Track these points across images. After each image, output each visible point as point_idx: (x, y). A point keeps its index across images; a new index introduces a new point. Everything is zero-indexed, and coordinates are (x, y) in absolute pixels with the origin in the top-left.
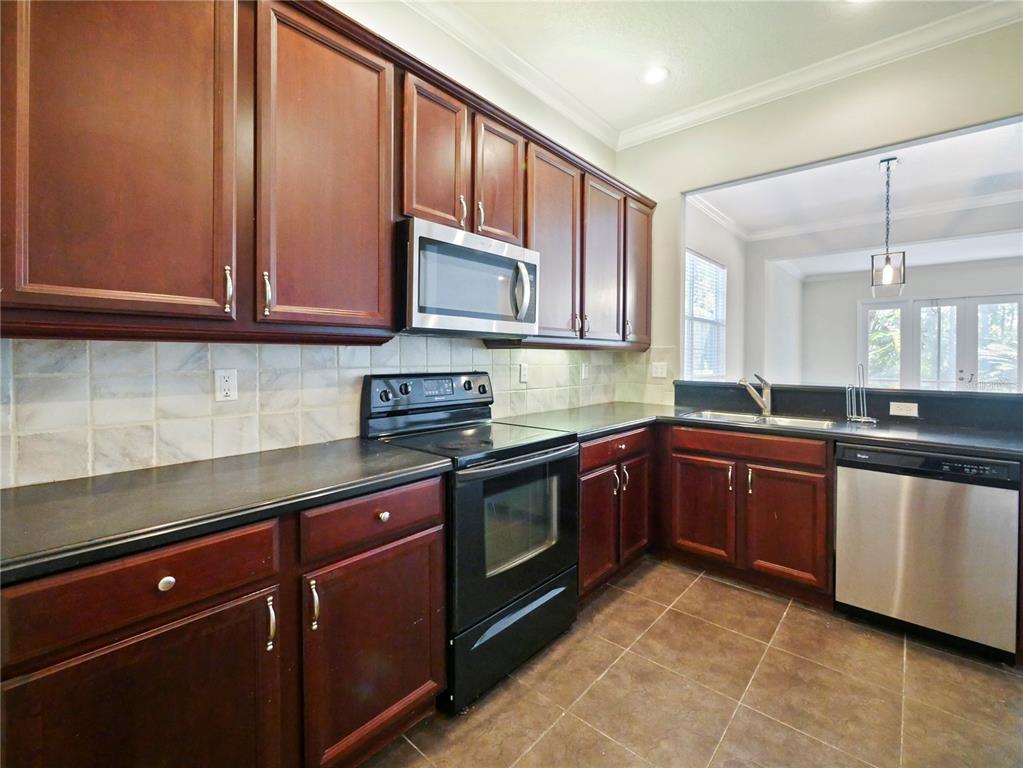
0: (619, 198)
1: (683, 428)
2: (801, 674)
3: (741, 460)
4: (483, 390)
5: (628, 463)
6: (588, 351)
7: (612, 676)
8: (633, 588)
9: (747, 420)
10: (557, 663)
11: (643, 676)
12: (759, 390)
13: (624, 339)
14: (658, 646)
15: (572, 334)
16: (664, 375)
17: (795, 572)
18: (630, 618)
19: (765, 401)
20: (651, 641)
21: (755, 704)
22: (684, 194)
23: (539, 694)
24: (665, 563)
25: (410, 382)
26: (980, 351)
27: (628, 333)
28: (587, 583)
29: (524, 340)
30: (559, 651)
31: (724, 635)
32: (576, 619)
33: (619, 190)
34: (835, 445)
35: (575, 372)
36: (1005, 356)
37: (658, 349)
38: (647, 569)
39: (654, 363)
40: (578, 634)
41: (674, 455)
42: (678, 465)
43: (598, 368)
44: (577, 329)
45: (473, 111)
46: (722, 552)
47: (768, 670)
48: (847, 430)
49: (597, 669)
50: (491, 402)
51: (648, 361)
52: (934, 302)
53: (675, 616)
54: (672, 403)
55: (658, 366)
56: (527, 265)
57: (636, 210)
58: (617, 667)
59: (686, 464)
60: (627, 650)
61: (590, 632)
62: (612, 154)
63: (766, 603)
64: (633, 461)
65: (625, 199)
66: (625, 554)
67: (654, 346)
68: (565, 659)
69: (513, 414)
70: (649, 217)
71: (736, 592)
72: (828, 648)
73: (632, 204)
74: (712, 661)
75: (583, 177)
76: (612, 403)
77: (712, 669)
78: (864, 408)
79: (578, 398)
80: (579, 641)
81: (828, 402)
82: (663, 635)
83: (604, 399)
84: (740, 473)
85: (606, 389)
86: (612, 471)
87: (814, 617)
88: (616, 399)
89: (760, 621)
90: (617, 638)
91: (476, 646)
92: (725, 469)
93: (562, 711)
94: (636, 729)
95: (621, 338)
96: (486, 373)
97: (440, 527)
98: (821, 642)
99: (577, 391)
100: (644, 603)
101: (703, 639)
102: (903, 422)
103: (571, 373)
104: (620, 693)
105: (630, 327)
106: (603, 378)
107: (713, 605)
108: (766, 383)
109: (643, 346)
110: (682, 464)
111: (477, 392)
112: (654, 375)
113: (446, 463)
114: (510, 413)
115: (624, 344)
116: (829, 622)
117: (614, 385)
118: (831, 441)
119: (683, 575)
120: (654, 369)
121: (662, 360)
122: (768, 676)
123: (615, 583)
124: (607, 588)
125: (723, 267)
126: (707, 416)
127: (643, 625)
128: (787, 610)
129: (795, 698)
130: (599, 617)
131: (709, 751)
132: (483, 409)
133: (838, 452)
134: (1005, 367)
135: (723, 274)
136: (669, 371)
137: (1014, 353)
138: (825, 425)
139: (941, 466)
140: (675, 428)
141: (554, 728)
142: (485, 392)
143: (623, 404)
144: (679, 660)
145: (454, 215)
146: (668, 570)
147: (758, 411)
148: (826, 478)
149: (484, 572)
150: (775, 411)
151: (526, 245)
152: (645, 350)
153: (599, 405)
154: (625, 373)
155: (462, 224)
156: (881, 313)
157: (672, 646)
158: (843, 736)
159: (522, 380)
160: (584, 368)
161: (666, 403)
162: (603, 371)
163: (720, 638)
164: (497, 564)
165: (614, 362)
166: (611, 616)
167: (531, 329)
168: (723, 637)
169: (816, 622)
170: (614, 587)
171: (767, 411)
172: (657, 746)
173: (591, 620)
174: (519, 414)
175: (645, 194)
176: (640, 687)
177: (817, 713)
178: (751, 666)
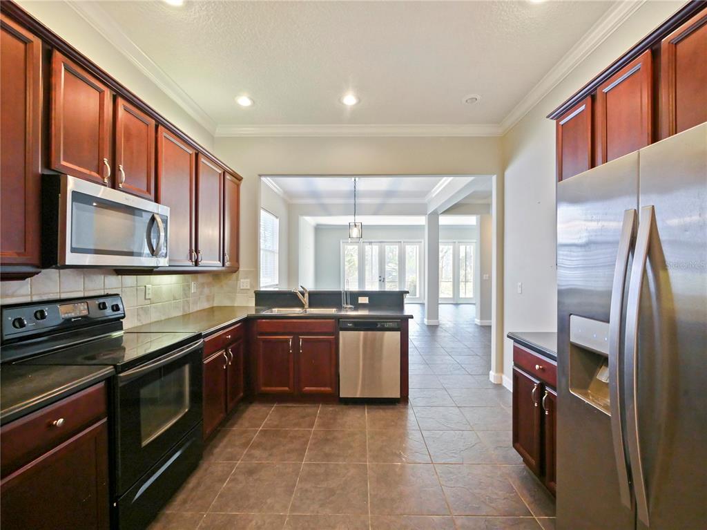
0: (220, 172)
1: (264, 320)
2: (328, 437)
3: (296, 335)
4: (116, 308)
5: (231, 347)
6: (196, 275)
7: (232, 480)
8: (236, 426)
9: (297, 311)
10: (193, 490)
11: (251, 472)
12: (303, 294)
13: (223, 266)
14: (257, 453)
15: (190, 264)
16: (249, 287)
17: (323, 389)
18: (237, 443)
19: (306, 300)
20: (253, 451)
21: (310, 460)
22: (260, 176)
23: (184, 513)
24: (254, 405)
25: (46, 309)
26: (386, 267)
27: (226, 261)
28: (208, 431)
29: (155, 269)
30: (192, 482)
31: (291, 433)
32: (202, 457)
33: (221, 167)
34: (339, 321)
35: (186, 288)
36: (393, 269)
37: (243, 271)
38: (243, 411)
39: (242, 280)
40: (204, 465)
41: (259, 337)
42: (261, 343)
43: (203, 284)
44: (193, 260)
45: (115, 93)
46: (287, 389)
47: (314, 441)
48: (343, 313)
49: (222, 480)
50: (123, 317)
51: (237, 279)
52: (370, 243)
53: (264, 432)
54: (254, 305)
55: (244, 283)
56: (161, 216)
57: (230, 180)
58: (235, 474)
59: (265, 341)
60: (239, 462)
61: (213, 461)
62: (211, 138)
63: (309, 409)
64: (234, 345)
65: (224, 173)
66: (230, 405)
67: (241, 269)
68: (199, 484)
69: (139, 324)
70: (238, 186)
71: (295, 409)
72: (339, 421)
73: (228, 177)
74: (287, 448)
75: (197, 155)
76: (213, 308)
77: (288, 452)
78: (349, 301)
79: (189, 307)
80: (206, 470)
81: (333, 298)
82: (258, 445)
83: (206, 305)
84: (296, 342)
85: (210, 298)
86: (222, 354)
87: (331, 409)
88: (215, 305)
89: (307, 419)
90: (232, 458)
91: (135, 499)
92: (287, 341)
93: (204, 515)
94: (252, 501)
95: (221, 265)
96: (118, 295)
97: (105, 420)
98: (335, 419)
99: (188, 302)
100: (245, 432)
101: (281, 439)
102: (363, 306)
103: (184, 290)
104: (240, 487)
105: (227, 257)
106: (206, 291)
107: (284, 419)
108: (306, 291)
109: (234, 269)
110: (263, 342)
111: (111, 311)
112: (242, 288)
113: (109, 370)
114: (138, 324)
115: (223, 268)
116: (337, 408)
117: (214, 295)
118: (337, 319)
119: (264, 409)
120: (241, 284)
121: (247, 278)
122: (314, 444)
123: (224, 426)
124: (219, 431)
125: (277, 217)
126: (276, 311)
127: (245, 445)
128: (319, 409)
129: (327, 449)
130: (217, 450)
131: (292, 493)
132: (116, 324)
133: (340, 324)
134: (394, 274)
135: (277, 221)
136: (251, 286)
137: (397, 268)
138: (332, 311)
139: (377, 325)
140: (259, 321)
141: (201, 526)
142: (118, 309)
143: (220, 308)
144: (270, 455)
145: (98, 173)
146: (256, 408)
147: (301, 305)
148: (335, 338)
149: (140, 444)
150: (311, 306)
151: (157, 200)
152: (235, 272)
153: (204, 310)
154: (222, 286)
155: (106, 181)
156: (350, 247)
157: (265, 449)
158: (347, 457)
159: (147, 297)
160: (193, 285)
161: (250, 305)
162: (206, 286)
163: (289, 435)
164: (149, 435)
165: (214, 279)
166: (226, 447)
167: (163, 262)
168: (291, 434)
169: (332, 411)
170: (223, 429)
171: (307, 306)
172: (266, 503)
173: (212, 454)
174: (144, 323)
175: (235, 171)
176: (251, 479)
177: (336, 451)
178: (306, 443)
